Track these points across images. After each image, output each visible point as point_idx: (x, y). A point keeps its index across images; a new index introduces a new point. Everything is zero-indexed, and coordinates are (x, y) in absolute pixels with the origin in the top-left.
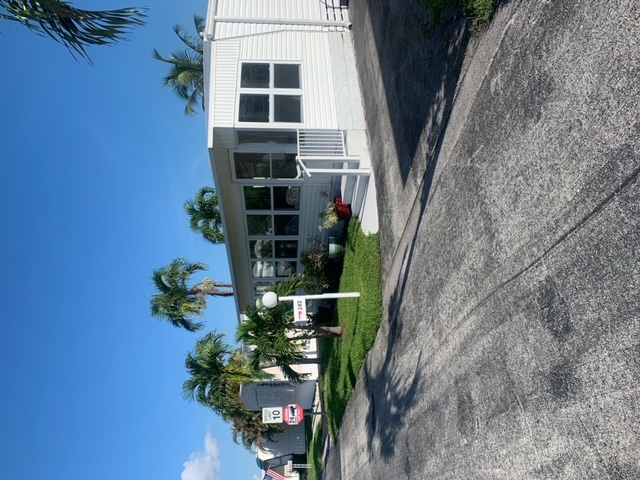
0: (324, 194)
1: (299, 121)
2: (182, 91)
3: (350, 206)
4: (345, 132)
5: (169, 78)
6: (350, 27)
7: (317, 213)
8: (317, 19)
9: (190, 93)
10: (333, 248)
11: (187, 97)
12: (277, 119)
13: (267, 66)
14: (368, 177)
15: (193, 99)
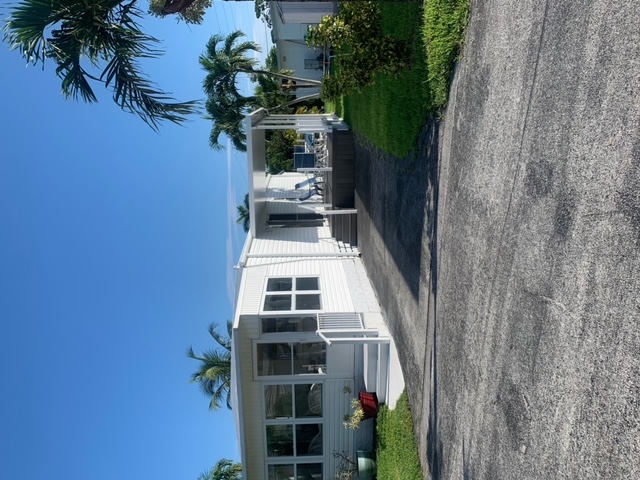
0: (347, 389)
1: (319, 308)
2: (209, 388)
3: (374, 394)
4: (362, 314)
5: (198, 375)
6: (360, 255)
7: (342, 416)
8: (332, 251)
9: (215, 389)
10: (362, 462)
11: (212, 393)
12: (298, 308)
13: (291, 279)
14: (389, 345)
15: (219, 394)
